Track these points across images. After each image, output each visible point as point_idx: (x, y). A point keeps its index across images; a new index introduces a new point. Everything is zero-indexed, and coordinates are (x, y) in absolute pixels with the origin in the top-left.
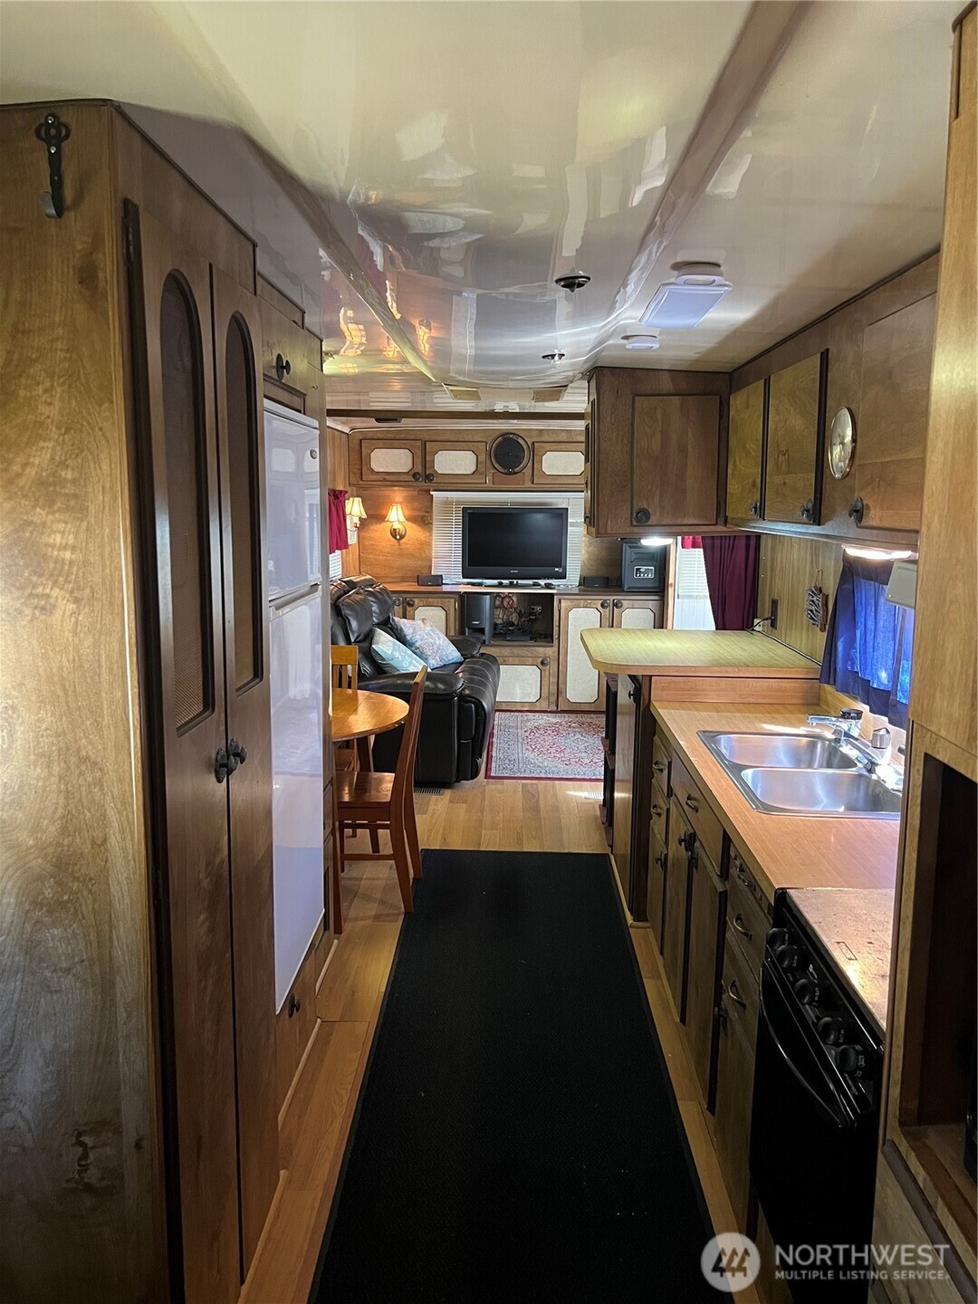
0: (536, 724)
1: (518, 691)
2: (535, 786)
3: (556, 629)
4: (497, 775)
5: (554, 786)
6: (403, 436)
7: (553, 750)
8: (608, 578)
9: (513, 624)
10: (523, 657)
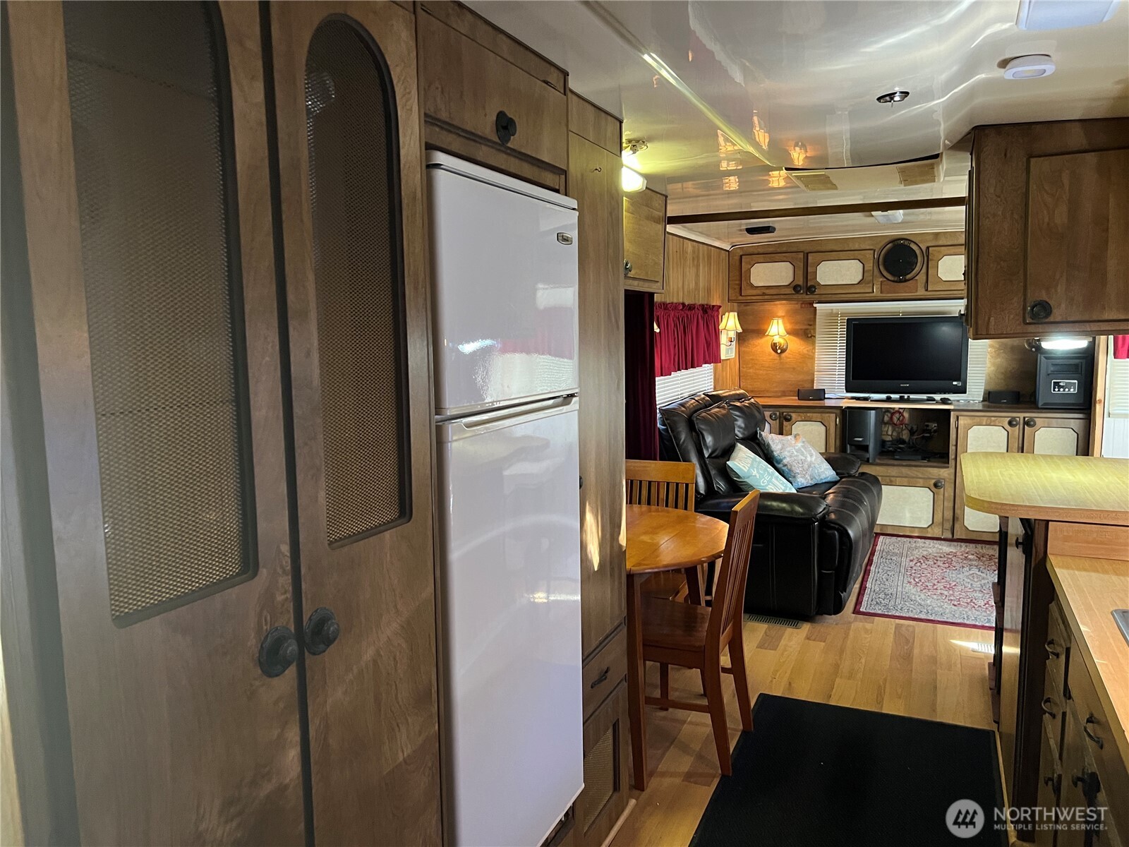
0: (925, 553)
1: (908, 515)
2: (911, 629)
3: (952, 448)
4: (868, 611)
5: (934, 631)
6: (784, 249)
7: (940, 586)
8: (1019, 392)
9: (903, 442)
10: (913, 477)
